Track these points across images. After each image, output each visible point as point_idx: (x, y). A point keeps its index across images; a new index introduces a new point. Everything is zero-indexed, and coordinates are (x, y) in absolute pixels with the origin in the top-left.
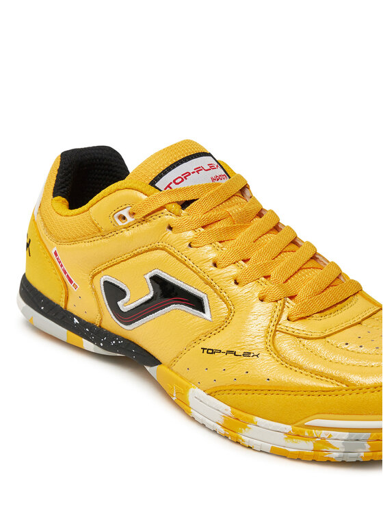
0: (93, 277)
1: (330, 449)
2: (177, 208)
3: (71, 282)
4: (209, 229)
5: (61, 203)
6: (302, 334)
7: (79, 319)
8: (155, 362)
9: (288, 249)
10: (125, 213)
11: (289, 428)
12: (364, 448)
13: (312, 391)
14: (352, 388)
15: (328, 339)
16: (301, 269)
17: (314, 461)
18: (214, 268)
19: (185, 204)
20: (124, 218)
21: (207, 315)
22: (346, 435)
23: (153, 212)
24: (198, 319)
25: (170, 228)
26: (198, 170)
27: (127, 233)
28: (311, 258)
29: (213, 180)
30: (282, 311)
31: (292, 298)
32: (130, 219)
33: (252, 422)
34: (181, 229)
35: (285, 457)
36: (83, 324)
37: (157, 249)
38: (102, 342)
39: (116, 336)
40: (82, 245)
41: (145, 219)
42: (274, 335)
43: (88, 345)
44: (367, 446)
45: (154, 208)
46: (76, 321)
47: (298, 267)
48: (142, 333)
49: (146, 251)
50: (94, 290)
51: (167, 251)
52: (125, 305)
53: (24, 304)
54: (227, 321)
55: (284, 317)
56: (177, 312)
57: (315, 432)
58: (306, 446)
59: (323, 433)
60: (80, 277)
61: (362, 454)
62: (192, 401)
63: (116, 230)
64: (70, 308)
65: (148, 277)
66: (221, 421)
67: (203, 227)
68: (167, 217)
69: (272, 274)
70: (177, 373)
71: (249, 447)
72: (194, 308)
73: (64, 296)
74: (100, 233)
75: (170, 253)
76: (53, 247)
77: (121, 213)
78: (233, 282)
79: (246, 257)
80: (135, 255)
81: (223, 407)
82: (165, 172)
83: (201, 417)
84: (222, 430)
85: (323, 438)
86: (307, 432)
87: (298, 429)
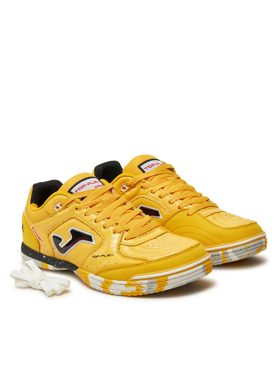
0: (48, 235)
1: (143, 289)
2: (79, 200)
3: (40, 239)
4: (92, 208)
5: (34, 206)
6: (131, 245)
7: (45, 256)
8: (76, 268)
9: (128, 211)
11: (125, 282)
12: (155, 286)
13: (133, 266)
14: (148, 262)
15: (141, 245)
16: (132, 219)
17: (138, 296)
18: (95, 223)
19: (82, 199)
20: (58, 208)
21: (94, 243)
22: (147, 281)
23: (69, 203)
24: (90, 245)
25: (77, 209)
26: (89, 184)
27: (60, 214)
28: (138, 214)
29: (95, 187)
30: (122, 236)
31: (127, 231)
32: (60, 207)
33: (112, 283)
34: (81, 209)
35: (127, 296)
36: (47, 257)
37: (72, 218)
38: (56, 264)
39: (61, 260)
40: (43, 222)
41: (66, 207)
42: (119, 246)
43: (51, 267)
45: (69, 202)
46: (44, 257)
47: (131, 218)
48: (70, 256)
49: (68, 220)
50: (49, 241)
51: (76, 218)
52: (62, 245)
53: (23, 254)
54: (101, 244)
55: (124, 238)
56: (82, 244)
57: (136, 282)
58: (133, 289)
59: (139, 282)
60: (43, 236)
61: (155, 289)
62: (90, 280)
63: (55, 213)
64: (42, 252)
65: (69, 231)
66: (101, 285)
67: (90, 207)
68: (75, 205)
69: (119, 223)
70: (84, 269)
71: (113, 295)
72: (88, 240)
73: (38, 246)
74: (50, 215)
75: (77, 219)
76: (31, 226)
77: (57, 205)
78: (103, 227)
79: (108, 217)
80: (64, 222)
81: (102, 279)
82: (75, 186)
83: (94, 285)
84: (101, 289)
85: (139, 284)
86: (133, 283)
87: (129, 282)
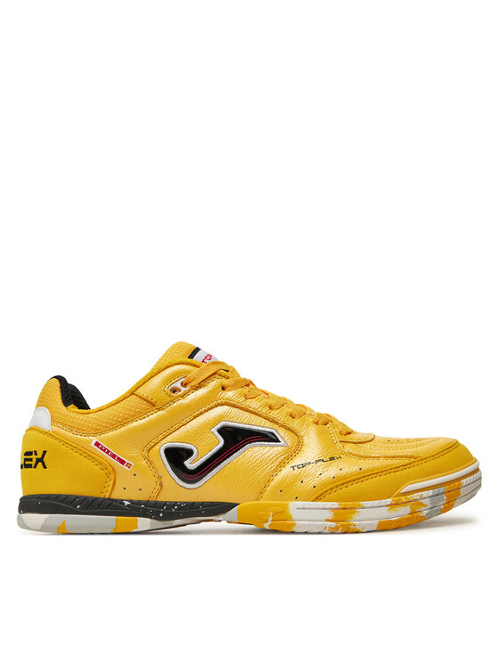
0: (149, 451)
1: (422, 508)
2: (226, 373)
3: (123, 463)
7: (131, 501)
8: (230, 506)
10: (178, 385)
11: (389, 501)
12: (443, 500)
21: (283, 443)
22: (430, 493)
23: (207, 378)
24: (276, 449)
25: (223, 388)
27: (184, 400)
32: (183, 389)
33: (359, 507)
36: (137, 502)
37: (217, 406)
38: (162, 512)
39: (176, 502)
41: (199, 385)
43: (144, 523)
44: (445, 497)
46: (127, 503)
49: (206, 411)
51: (229, 405)
52: (191, 464)
54: (300, 445)
56: (252, 453)
57: (411, 497)
58: (404, 511)
59: (416, 496)
61: (442, 507)
62: (295, 514)
65: (214, 431)
66: (330, 517)
68: (219, 381)
71: (358, 532)
73: (111, 483)
75: (232, 406)
76: (89, 442)
77: (175, 385)
78: (290, 417)
81: (329, 505)
84: (333, 524)
85: (416, 500)
86: (403, 499)
87: (396, 498)
